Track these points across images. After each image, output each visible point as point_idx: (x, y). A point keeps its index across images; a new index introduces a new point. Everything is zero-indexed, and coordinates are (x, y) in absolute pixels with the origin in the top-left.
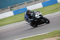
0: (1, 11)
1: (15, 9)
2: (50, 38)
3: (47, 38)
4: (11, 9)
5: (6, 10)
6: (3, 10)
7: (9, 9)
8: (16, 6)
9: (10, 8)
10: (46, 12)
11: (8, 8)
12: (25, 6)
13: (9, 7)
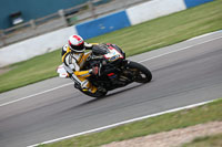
0: (33, 26)
1: (84, 17)
2: (214, 120)
3: (204, 122)
4: (68, 20)
5: (50, 23)
6: (37, 23)
7: (63, 20)
8: (85, 8)
9: (66, 15)
10: (199, 26)
11: (58, 17)
12: (121, 5)
13: (61, 12)
